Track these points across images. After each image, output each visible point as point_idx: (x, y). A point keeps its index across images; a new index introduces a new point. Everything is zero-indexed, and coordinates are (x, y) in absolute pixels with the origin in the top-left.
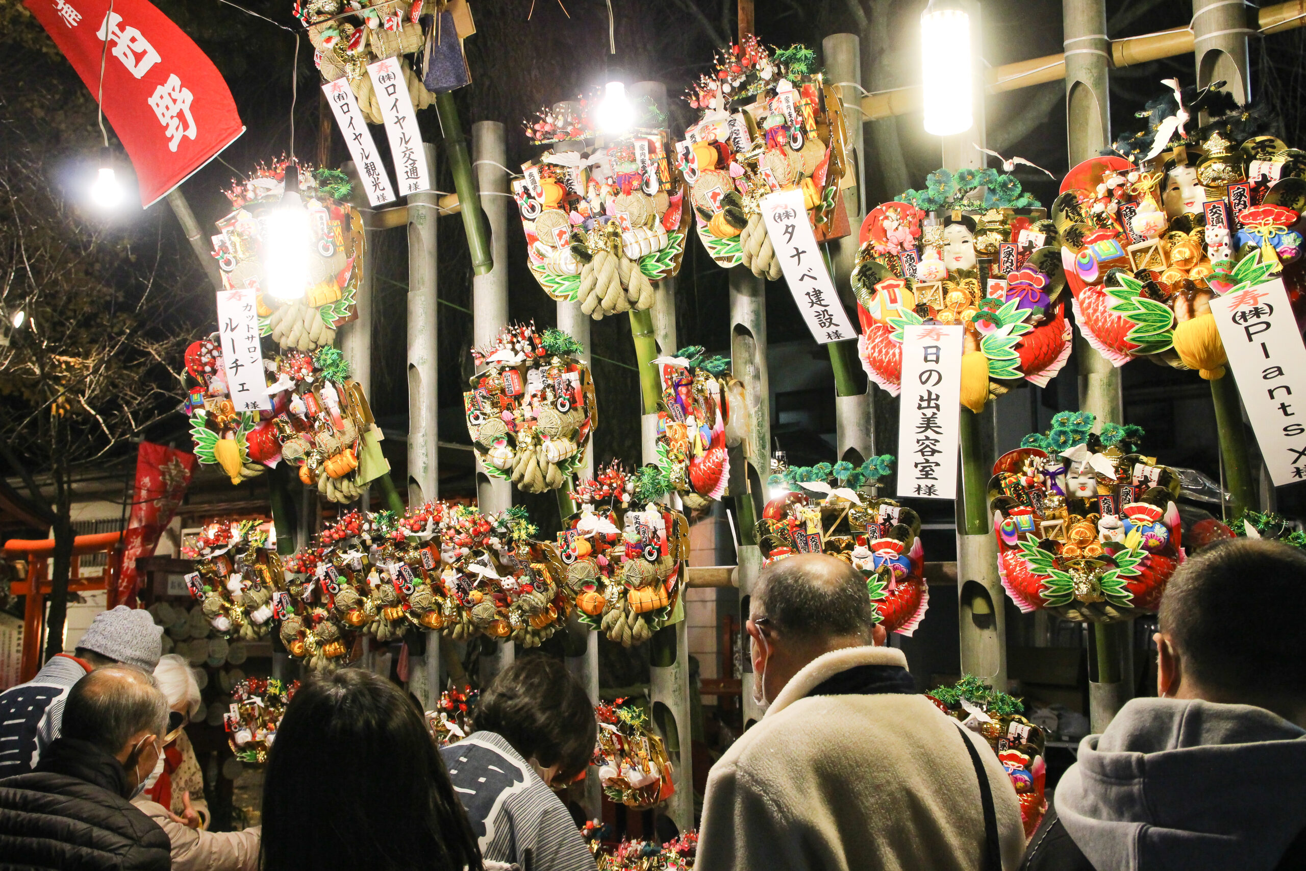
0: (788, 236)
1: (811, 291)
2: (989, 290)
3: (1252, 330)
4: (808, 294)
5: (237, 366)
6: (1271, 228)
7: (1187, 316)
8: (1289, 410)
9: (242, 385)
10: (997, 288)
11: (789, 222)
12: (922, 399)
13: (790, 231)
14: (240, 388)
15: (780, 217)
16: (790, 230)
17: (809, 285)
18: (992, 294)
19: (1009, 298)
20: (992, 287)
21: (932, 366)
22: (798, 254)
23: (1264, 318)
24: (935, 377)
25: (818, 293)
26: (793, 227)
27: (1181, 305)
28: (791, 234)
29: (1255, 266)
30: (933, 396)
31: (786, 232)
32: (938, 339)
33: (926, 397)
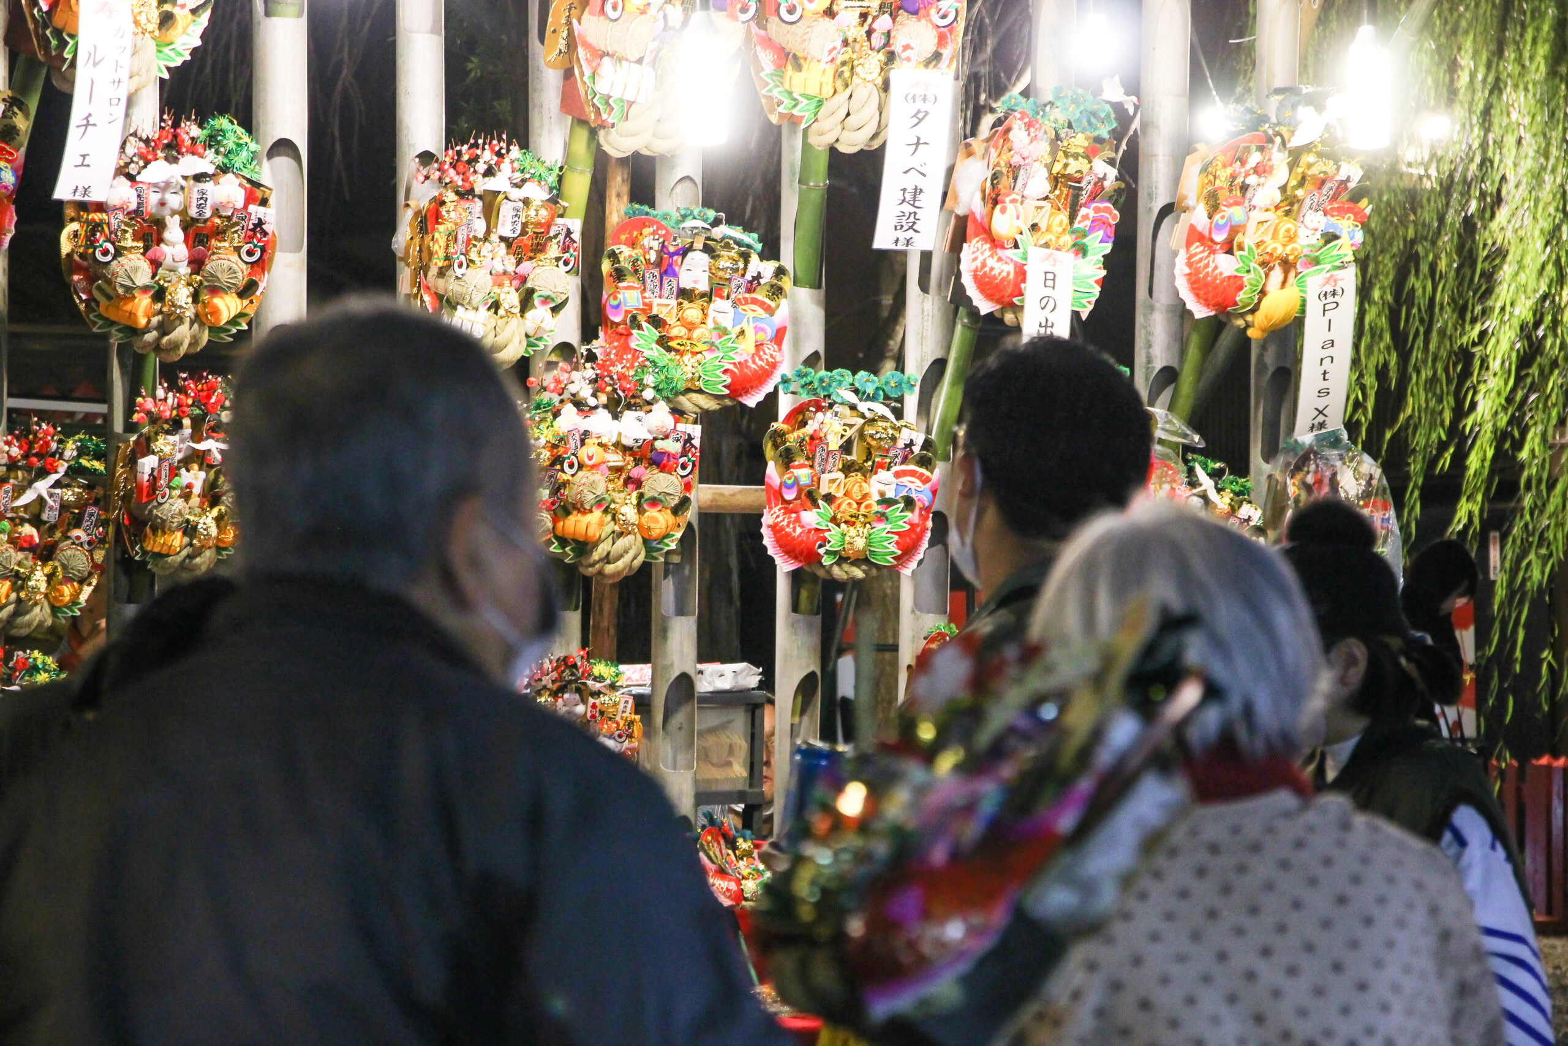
0: (916, 120)
1: (910, 189)
2: (1079, 218)
3: (1327, 307)
4: (904, 190)
5: (87, 125)
6: (1351, 222)
7: (1279, 285)
8: (1327, 376)
9: (84, 156)
10: (1085, 217)
11: (923, 107)
12: (1040, 326)
13: (919, 118)
14: (79, 161)
15: (914, 98)
16: (920, 116)
17: (912, 181)
18: (1080, 222)
19: (1092, 229)
20: (1083, 217)
21: (1048, 292)
22: (918, 144)
23: (1337, 298)
24: (1051, 306)
25: (917, 191)
26: (927, 113)
27: (1277, 274)
28: (920, 121)
29: (1335, 252)
30: (1049, 324)
31: (915, 116)
32: (1054, 265)
33: (1044, 324)
